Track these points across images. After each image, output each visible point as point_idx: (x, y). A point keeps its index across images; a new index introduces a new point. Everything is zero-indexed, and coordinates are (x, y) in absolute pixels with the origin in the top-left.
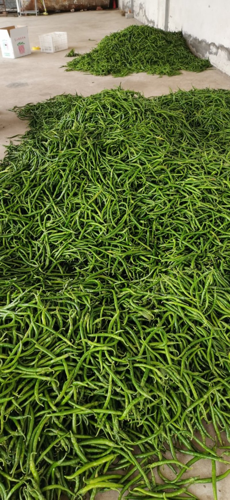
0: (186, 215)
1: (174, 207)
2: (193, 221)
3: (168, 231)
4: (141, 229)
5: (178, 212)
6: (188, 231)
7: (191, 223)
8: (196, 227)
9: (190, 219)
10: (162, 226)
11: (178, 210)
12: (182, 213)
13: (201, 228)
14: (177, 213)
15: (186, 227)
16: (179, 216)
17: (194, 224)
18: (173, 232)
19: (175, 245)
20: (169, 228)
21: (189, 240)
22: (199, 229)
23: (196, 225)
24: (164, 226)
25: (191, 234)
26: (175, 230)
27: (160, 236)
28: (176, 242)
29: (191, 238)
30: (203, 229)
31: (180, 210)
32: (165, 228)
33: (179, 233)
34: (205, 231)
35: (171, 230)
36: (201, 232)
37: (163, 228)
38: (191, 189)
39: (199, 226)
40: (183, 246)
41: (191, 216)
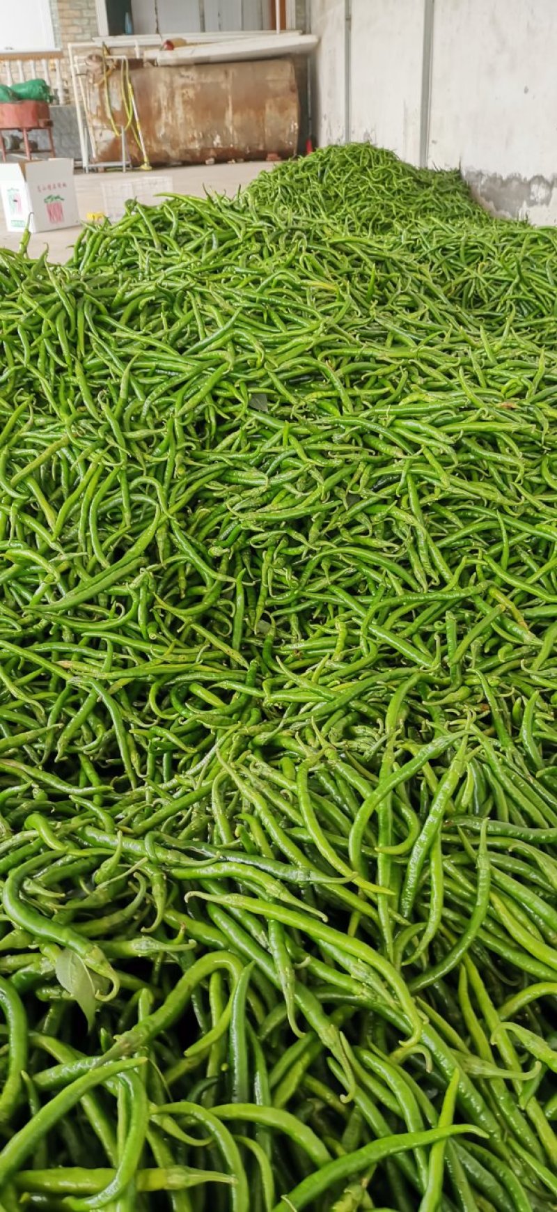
0: (395, 530)
1: (344, 497)
2: (423, 552)
3: (324, 590)
4: (214, 580)
5: (362, 518)
6: (399, 589)
7: (413, 559)
8: (434, 575)
9: (408, 541)
10: (298, 573)
11: (363, 511)
12: (375, 519)
13: (452, 578)
14: (359, 524)
15: (391, 575)
16: (366, 533)
17: (428, 567)
18: (343, 598)
19: (340, 644)
20: (324, 582)
21: (401, 624)
22: (443, 583)
23: (434, 566)
24: (307, 574)
25: (409, 602)
26: (352, 591)
27: (291, 614)
28: (349, 634)
29: (408, 617)
30: (462, 582)
31: (369, 511)
32: (310, 583)
33: (365, 600)
34: (471, 590)
35: (335, 589)
36: (453, 592)
37: (304, 580)
38: (417, 433)
39: (447, 575)
40: (372, 646)
41: (413, 530)
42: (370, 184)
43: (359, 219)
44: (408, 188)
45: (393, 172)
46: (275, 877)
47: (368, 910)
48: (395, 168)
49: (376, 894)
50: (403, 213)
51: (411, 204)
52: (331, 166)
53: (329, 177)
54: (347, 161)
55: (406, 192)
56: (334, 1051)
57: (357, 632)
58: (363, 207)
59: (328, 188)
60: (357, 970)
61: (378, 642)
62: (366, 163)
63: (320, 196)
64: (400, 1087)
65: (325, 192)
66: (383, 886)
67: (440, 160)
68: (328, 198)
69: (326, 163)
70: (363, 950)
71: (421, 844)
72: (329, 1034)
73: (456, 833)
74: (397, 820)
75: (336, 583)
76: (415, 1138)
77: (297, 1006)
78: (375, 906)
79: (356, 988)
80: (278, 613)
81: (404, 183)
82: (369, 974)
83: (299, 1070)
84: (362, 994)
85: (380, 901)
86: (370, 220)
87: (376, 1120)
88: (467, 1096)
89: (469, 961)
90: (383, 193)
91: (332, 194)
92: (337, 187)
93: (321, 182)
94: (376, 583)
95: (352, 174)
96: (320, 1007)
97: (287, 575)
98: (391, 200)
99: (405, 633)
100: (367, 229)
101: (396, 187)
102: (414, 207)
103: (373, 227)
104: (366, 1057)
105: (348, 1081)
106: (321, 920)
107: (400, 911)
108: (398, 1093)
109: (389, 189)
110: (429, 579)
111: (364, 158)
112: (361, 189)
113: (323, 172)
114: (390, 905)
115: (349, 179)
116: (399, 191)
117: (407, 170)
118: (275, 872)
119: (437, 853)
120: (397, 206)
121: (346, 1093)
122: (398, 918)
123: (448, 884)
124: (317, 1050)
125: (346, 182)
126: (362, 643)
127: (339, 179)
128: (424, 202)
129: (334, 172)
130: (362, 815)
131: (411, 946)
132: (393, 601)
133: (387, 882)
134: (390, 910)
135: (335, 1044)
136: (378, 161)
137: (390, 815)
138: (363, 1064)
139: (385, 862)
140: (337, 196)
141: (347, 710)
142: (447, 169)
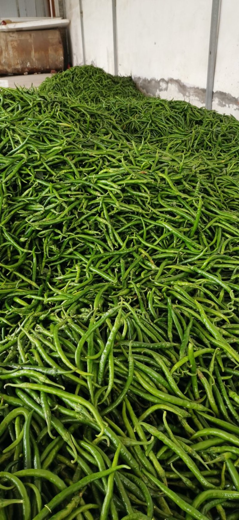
0: (99, 226)
1: (76, 213)
2: (111, 235)
3: (71, 254)
4: (23, 252)
5: (85, 222)
6: (102, 251)
7: (107, 238)
8: (116, 244)
9: (104, 230)
10: (59, 247)
11: (85, 219)
12: (90, 222)
13: (123, 245)
14: (84, 225)
15: (98, 246)
16: (87, 228)
17: (113, 241)
18: (79, 256)
19: (78, 275)
20: (71, 250)
21: (103, 265)
22: (120, 247)
23: (116, 241)
24: (63, 247)
25: (106, 256)
26: (83, 253)
27: (57, 264)
28: (82, 271)
29: (106, 262)
30: (128, 246)
31: (88, 219)
32: (65, 251)
33: (88, 256)
34: (131, 249)
35: (76, 253)
36: (124, 250)
37: (62, 249)
38: (106, 185)
39: (121, 244)
40: (91, 275)
41: (106, 226)
42: (94, 83)
43: (90, 97)
44: (109, 84)
45: (103, 77)
46: (43, 374)
47: (83, 383)
48: (103, 76)
49: (86, 376)
50: (108, 95)
51: (111, 91)
52: (77, 75)
53: (76, 80)
54: (83, 73)
55: (109, 86)
56: (69, 443)
57: (85, 270)
58: (91, 93)
59: (76, 84)
60: (77, 408)
61: (93, 273)
62: (91, 74)
63: (72, 88)
64: (96, 454)
65: (74, 86)
66: (89, 372)
67: (123, 73)
68: (76, 89)
69: (74, 74)
70: (80, 400)
71: (105, 354)
72: (66, 436)
73: (120, 348)
74: (95, 345)
75: (76, 250)
76: (102, 473)
77: (52, 425)
78: (86, 381)
79: (77, 416)
80: (52, 264)
81: (108, 82)
82: (82, 409)
83: (54, 453)
84: (80, 418)
85: (88, 379)
86: (94, 98)
87: (86, 469)
88: (124, 454)
89: (127, 400)
90: (99, 86)
91: (77, 87)
92: (80, 84)
93: (72, 82)
94: (93, 249)
95: (85, 79)
96: (62, 425)
97: (54, 248)
98: (103, 89)
99: (104, 269)
100: (93, 101)
101: (104, 84)
102: (113, 92)
103: (96, 101)
104: (83, 443)
105: (74, 454)
106: (62, 389)
107: (97, 382)
108: (95, 456)
109: (102, 85)
110: (114, 246)
111: (90, 72)
112: (90, 85)
113: (73, 78)
114: (93, 380)
115: (84, 80)
116: (106, 86)
117: (109, 77)
118: (43, 371)
119: (111, 357)
120: (105, 92)
121: (73, 459)
122: (96, 385)
123: (117, 369)
124: (62, 444)
125: (83, 82)
126: (87, 274)
127: (80, 81)
128: (117, 90)
129: (78, 78)
130: (80, 343)
131: (102, 396)
132: (99, 256)
133: (91, 371)
134: (92, 382)
135: (69, 440)
136: (96, 73)
137: (92, 343)
138: (82, 447)
139: (90, 363)
140: (79, 88)
141: (78, 302)
142: (126, 76)
